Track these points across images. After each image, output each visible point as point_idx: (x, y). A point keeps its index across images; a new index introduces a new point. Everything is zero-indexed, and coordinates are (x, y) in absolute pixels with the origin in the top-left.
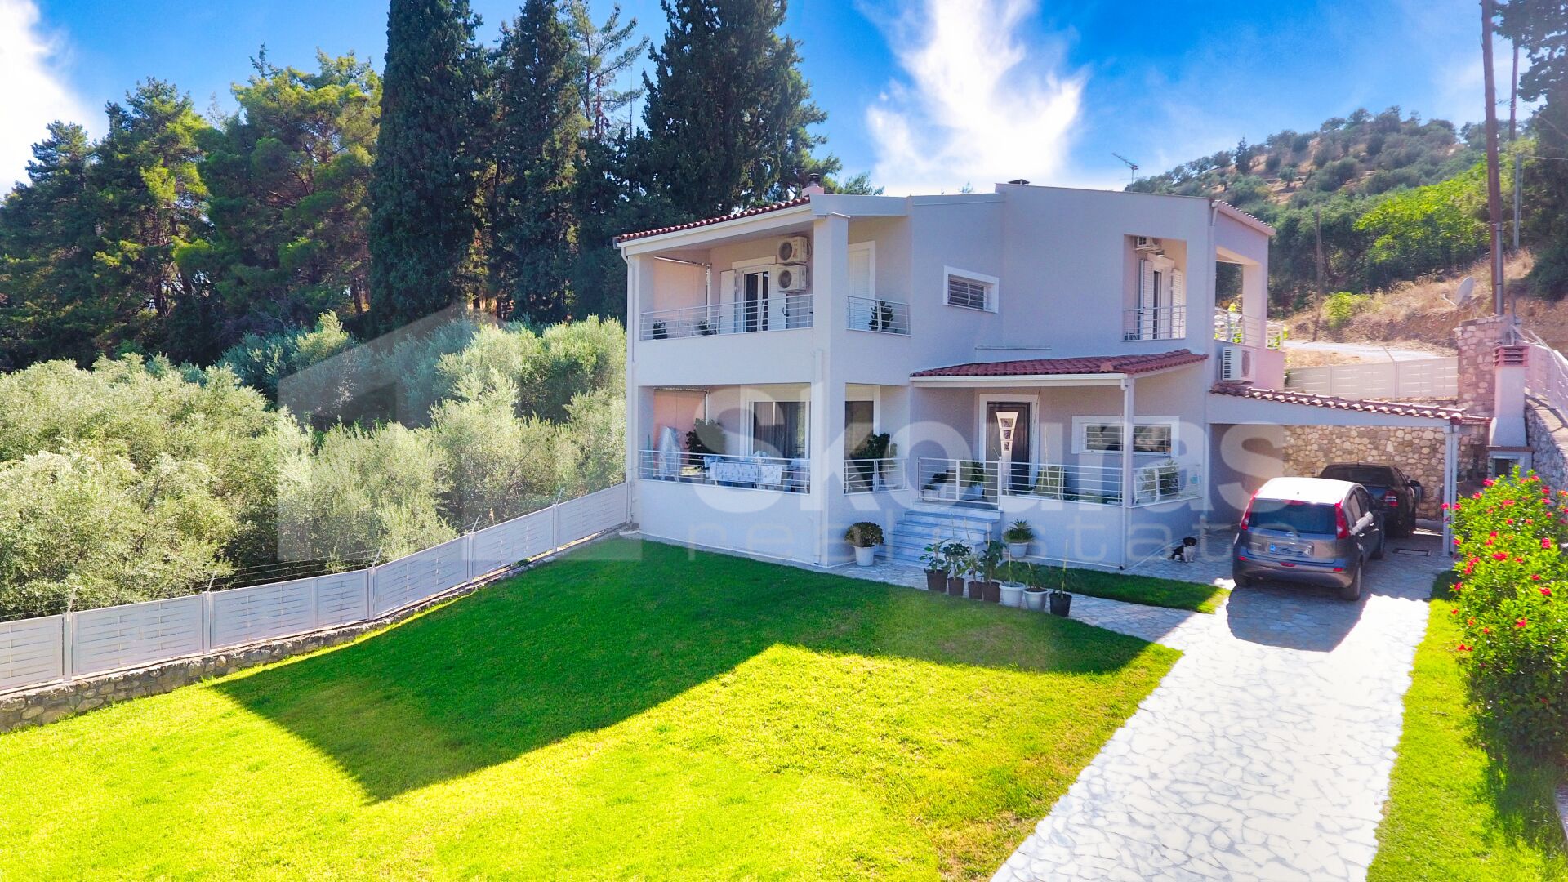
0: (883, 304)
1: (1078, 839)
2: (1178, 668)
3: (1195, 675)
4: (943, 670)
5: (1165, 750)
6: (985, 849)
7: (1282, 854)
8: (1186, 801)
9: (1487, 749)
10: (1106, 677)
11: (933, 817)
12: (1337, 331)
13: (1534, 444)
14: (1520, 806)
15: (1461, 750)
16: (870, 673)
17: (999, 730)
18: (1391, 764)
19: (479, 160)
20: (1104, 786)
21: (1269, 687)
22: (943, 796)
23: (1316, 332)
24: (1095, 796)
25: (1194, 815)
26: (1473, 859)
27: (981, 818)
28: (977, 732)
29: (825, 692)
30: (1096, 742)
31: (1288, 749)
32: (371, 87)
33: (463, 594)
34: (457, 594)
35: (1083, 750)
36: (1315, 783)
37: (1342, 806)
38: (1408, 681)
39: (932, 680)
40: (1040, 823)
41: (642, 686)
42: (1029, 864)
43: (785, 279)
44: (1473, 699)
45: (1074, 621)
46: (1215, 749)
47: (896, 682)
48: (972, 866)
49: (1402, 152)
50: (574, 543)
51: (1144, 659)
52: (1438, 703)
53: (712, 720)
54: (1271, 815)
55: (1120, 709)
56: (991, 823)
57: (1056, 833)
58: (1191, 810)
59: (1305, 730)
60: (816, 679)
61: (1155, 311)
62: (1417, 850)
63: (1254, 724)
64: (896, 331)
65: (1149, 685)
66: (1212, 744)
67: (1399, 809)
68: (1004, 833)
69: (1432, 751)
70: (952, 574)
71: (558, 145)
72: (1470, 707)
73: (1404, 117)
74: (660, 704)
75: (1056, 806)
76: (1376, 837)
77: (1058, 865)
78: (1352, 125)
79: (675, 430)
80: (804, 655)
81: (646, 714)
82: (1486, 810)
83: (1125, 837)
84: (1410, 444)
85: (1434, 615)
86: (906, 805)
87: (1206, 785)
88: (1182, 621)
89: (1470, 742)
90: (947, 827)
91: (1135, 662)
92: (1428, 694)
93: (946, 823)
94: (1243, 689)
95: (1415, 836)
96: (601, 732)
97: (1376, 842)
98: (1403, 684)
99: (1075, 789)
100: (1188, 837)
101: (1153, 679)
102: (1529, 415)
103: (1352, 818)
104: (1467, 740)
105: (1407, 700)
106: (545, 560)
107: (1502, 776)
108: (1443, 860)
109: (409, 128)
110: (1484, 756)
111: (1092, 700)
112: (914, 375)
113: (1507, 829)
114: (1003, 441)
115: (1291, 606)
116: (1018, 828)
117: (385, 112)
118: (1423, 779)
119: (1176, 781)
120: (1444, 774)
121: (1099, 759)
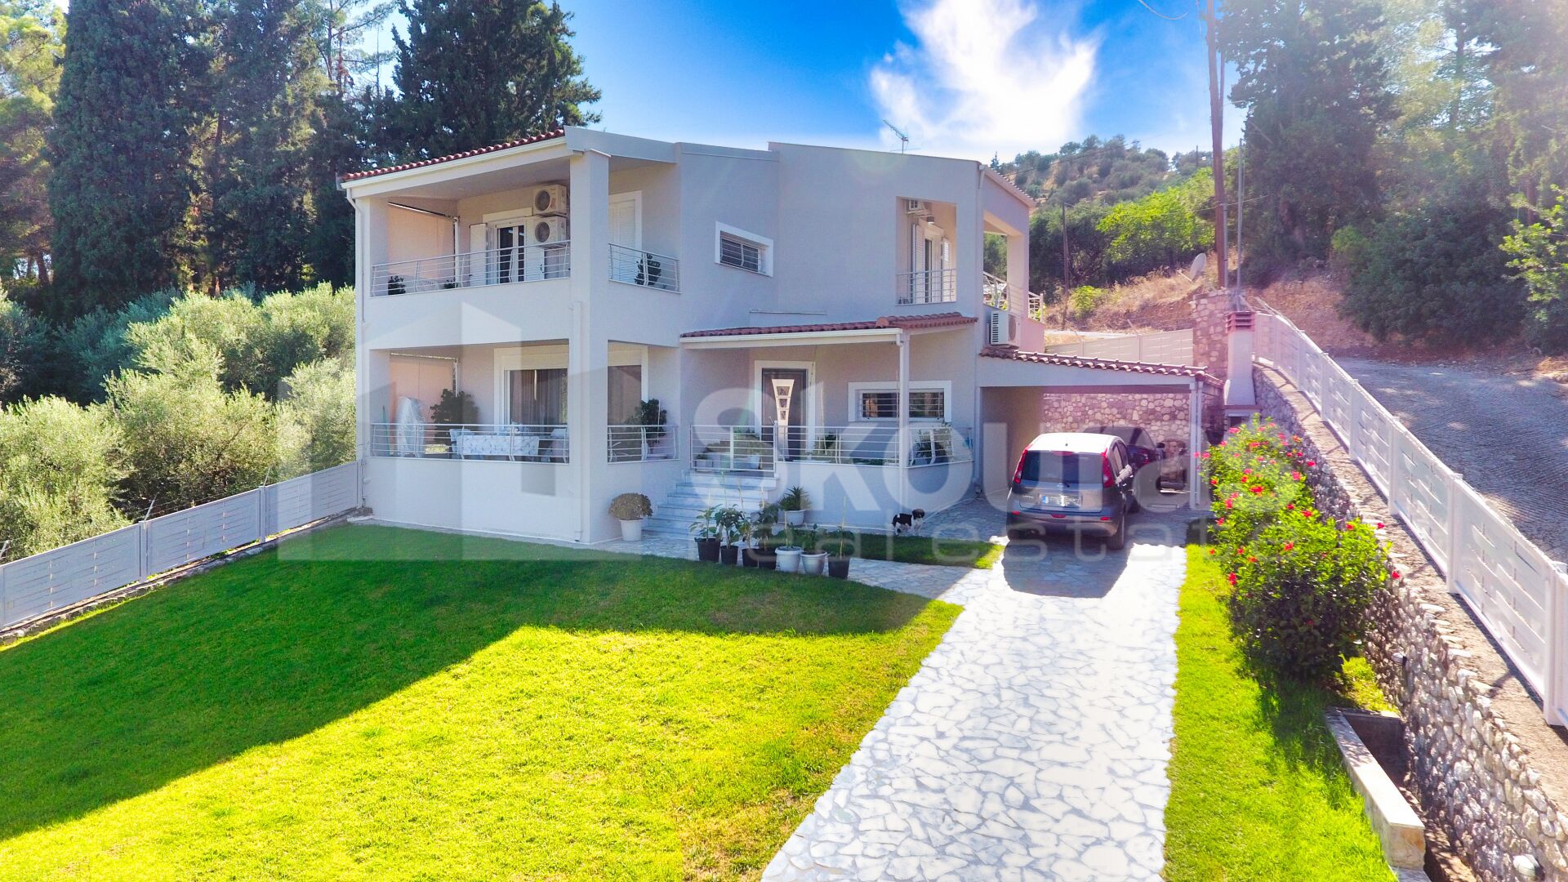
0: (649, 257)
1: (863, 814)
2: (961, 623)
3: (976, 629)
4: (715, 641)
5: (951, 707)
6: (758, 837)
7: (1078, 806)
8: (975, 758)
9: (1257, 678)
10: (888, 636)
11: (697, 805)
12: (1083, 321)
13: (1262, 403)
14: (1294, 730)
15: (1234, 682)
16: (631, 650)
17: (774, 701)
18: (1170, 701)
19: (195, 115)
20: (889, 750)
21: (1050, 636)
22: (710, 780)
23: (1064, 324)
24: (878, 763)
25: (985, 773)
26: (1262, 789)
27: (753, 800)
28: (750, 704)
29: (578, 676)
30: (879, 704)
31: (1073, 695)
32: (54, 22)
33: (132, 595)
34: (124, 595)
35: (865, 714)
36: (1103, 727)
37: (1132, 748)
38: (1176, 621)
39: (702, 653)
40: (820, 799)
41: (353, 685)
42: (808, 849)
43: (542, 232)
44: (1236, 632)
45: (853, 583)
46: (1001, 701)
47: (660, 659)
48: (742, 858)
49: (1127, 175)
50: (289, 532)
51: (926, 616)
52: (1206, 638)
53: (435, 718)
54: (1063, 765)
55: (903, 668)
56: (765, 805)
57: (837, 807)
58: (982, 767)
59: (1087, 675)
60: (567, 662)
61: (927, 275)
62: (1209, 786)
63: (1037, 673)
64: (664, 287)
65: (931, 643)
66: (999, 696)
67: (1186, 745)
68: (779, 815)
69: (1208, 685)
70: (723, 543)
71: (290, 101)
72: (1235, 640)
73: (1128, 146)
74: (372, 705)
75: (837, 779)
76: (1168, 777)
77: (840, 845)
78: (1085, 149)
79: (416, 401)
80: (556, 636)
81: (351, 718)
82: (1266, 738)
83: (913, 805)
84: (1153, 412)
85: (1191, 560)
86: (666, 795)
87: (995, 740)
88: (961, 578)
89: (1241, 673)
90: (713, 815)
91: (916, 620)
92: (1196, 630)
93: (713, 810)
94: (1024, 639)
95: (1204, 771)
96: (287, 744)
97: (1168, 782)
98: (1172, 623)
99: (858, 757)
100: (980, 798)
101: (935, 635)
102: (1256, 375)
103: (1142, 759)
104: (1238, 672)
105: (1178, 638)
106: (249, 552)
107: (1275, 703)
108: (1234, 793)
109: (101, 69)
110: (1256, 686)
111: (873, 661)
112: (684, 336)
113: (1287, 755)
114: (779, 409)
115: (1062, 558)
116: (795, 807)
117: (70, 50)
118: (1203, 712)
119: (964, 738)
120: (1222, 707)
121: (883, 721)
